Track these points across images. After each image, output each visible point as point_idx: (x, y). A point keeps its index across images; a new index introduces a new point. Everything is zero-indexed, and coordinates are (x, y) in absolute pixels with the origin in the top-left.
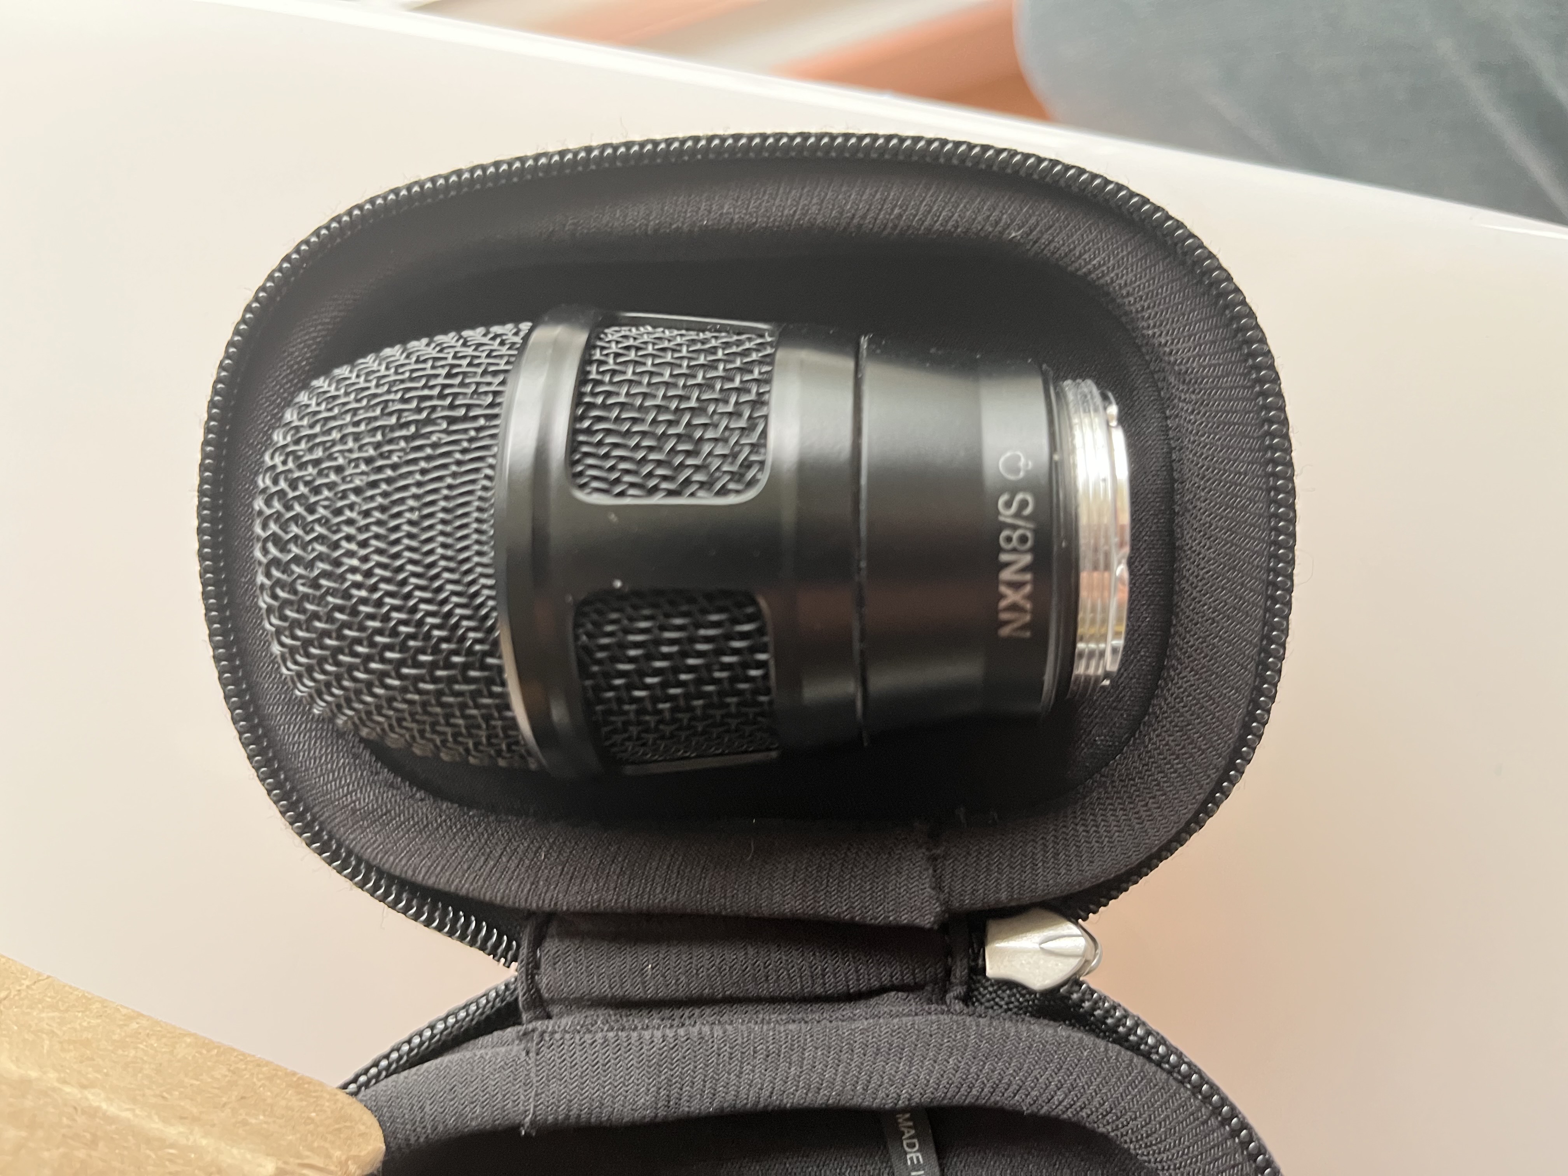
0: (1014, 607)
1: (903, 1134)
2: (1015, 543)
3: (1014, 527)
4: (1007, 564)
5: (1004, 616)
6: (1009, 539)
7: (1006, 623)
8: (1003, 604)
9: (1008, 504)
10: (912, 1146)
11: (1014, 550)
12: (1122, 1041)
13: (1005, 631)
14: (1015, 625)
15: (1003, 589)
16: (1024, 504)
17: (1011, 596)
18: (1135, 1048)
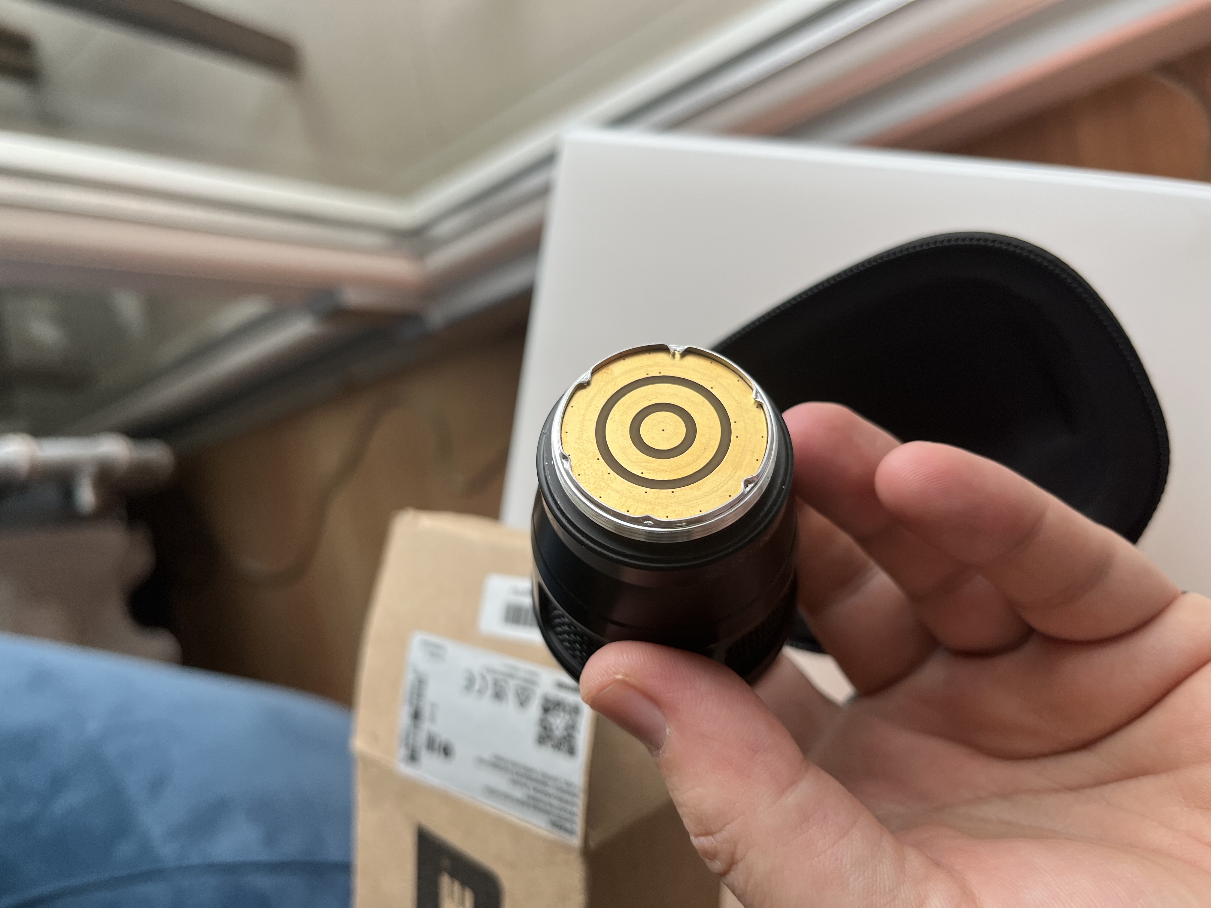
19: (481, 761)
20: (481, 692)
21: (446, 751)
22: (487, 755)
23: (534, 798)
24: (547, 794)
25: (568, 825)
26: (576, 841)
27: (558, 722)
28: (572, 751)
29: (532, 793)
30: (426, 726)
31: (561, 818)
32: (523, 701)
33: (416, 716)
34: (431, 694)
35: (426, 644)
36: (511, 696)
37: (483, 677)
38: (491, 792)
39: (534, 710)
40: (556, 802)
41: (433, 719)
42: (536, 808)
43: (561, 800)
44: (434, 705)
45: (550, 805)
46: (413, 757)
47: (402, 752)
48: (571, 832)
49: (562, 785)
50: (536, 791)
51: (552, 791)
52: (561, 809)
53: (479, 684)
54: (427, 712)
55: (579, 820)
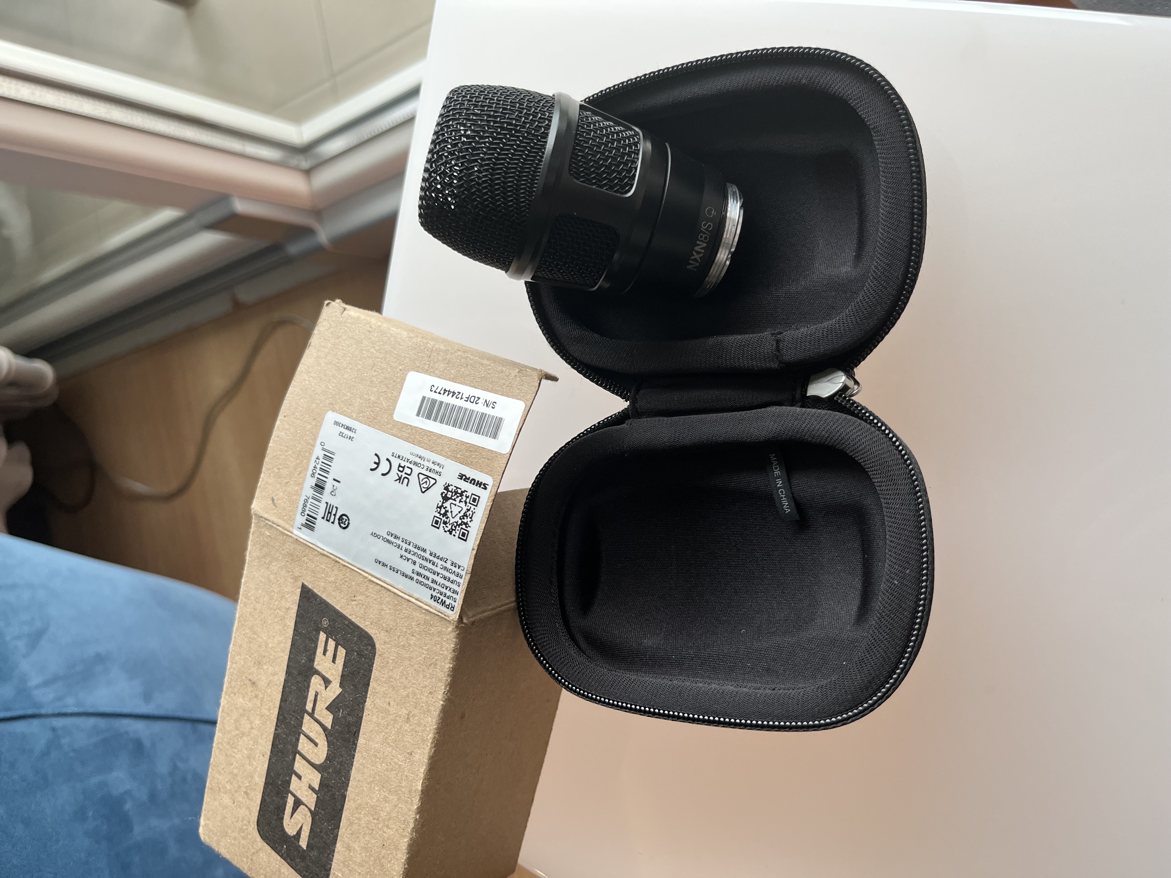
0: (695, 260)
1: (773, 463)
2: (703, 239)
3: (704, 233)
4: (698, 245)
5: (691, 262)
6: (701, 237)
7: (691, 264)
8: (692, 258)
9: (705, 225)
10: (776, 468)
11: (702, 241)
12: (853, 414)
13: (689, 267)
14: (693, 266)
15: (694, 253)
16: (710, 226)
17: (696, 256)
18: (856, 416)
20: (385, 474)
21: (343, 522)
22: (380, 530)
23: (419, 574)
24: (433, 572)
25: (448, 602)
26: (452, 615)
27: (456, 509)
28: (464, 537)
29: (416, 568)
30: (327, 497)
31: (441, 593)
33: (319, 487)
35: (338, 424)
36: (413, 482)
37: (389, 462)
38: (380, 563)
39: (435, 495)
40: (438, 579)
41: (333, 493)
42: (420, 583)
43: (446, 578)
45: (434, 581)
47: (301, 520)
48: (449, 607)
49: (448, 565)
50: (422, 566)
51: (438, 570)
52: (443, 586)
53: (384, 467)
54: (329, 485)
55: (460, 598)
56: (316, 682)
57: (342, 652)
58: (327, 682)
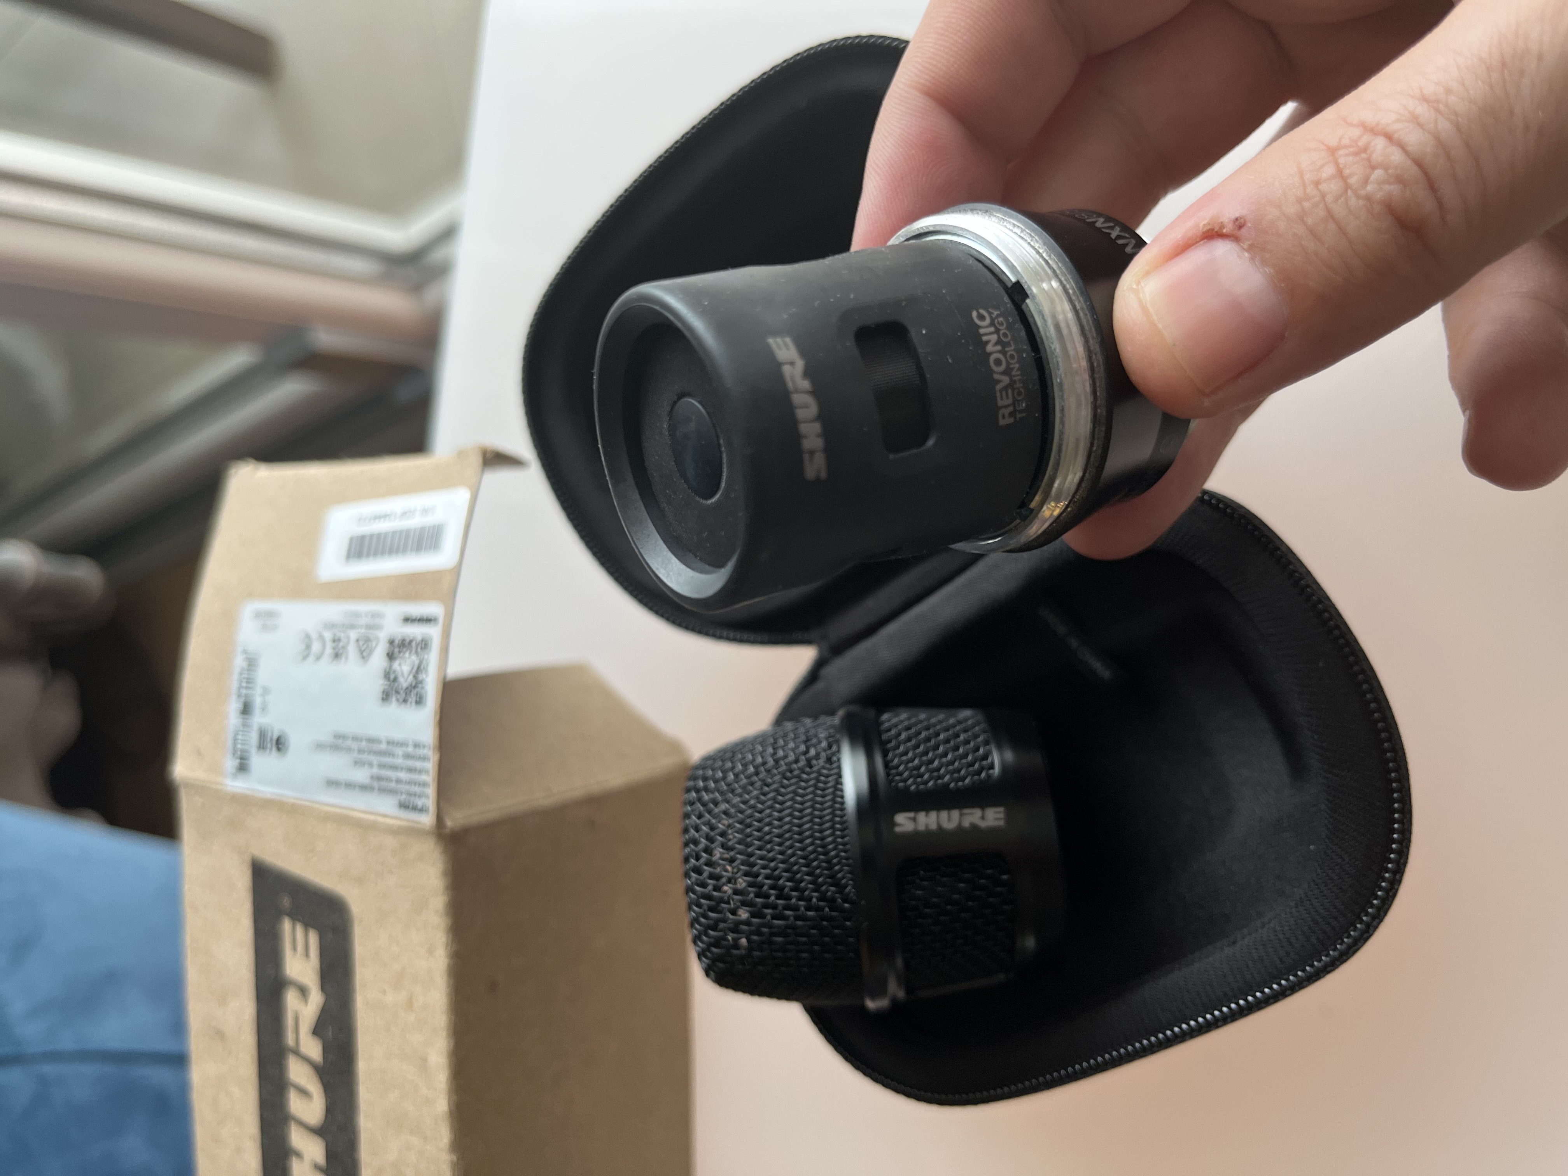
19: (320, 746)
20: (318, 658)
21: (280, 744)
22: (325, 737)
23: (379, 778)
24: (394, 768)
25: (420, 803)
26: (427, 820)
27: (404, 667)
28: (420, 701)
29: (375, 770)
30: (258, 719)
31: (410, 794)
32: (364, 654)
33: (246, 709)
34: (263, 676)
35: (259, 615)
36: (352, 650)
37: (321, 638)
38: (332, 784)
39: (378, 659)
40: (403, 775)
41: (264, 709)
42: (383, 791)
43: (411, 770)
44: (266, 691)
45: (399, 781)
46: (243, 767)
47: (230, 763)
48: (422, 810)
49: (410, 749)
50: (382, 766)
51: (399, 761)
52: (410, 783)
53: (316, 647)
54: (258, 701)
55: (431, 791)
56: (291, 999)
57: (314, 938)
58: (303, 991)
